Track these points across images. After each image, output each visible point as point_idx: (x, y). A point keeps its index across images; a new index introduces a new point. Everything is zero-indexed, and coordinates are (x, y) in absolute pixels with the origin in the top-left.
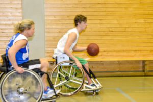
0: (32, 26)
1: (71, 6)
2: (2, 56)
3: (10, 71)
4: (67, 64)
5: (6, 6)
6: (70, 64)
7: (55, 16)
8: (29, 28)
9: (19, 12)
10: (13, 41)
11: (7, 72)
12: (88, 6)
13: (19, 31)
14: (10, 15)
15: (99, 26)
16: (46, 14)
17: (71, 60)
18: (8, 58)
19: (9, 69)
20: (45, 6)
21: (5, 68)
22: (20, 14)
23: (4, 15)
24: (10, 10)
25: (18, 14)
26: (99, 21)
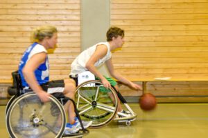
0: (54, 34)
1: (146, 6)
2: (13, 74)
3: (22, 94)
4: (93, 85)
5: (60, 7)
6: (97, 84)
7: (123, 20)
8: (50, 37)
9: (77, 15)
10: (27, 54)
11: (18, 96)
12: (169, 6)
13: (37, 41)
14: (65, 19)
15: (184, 34)
16: (112, 17)
17: (96, 79)
18: (20, 77)
19: (21, 92)
20: (112, 6)
21: (15, 90)
22: (78, 18)
23: (57, 18)
24: (64, 12)
25: (75, 18)
26: (185, 27)
